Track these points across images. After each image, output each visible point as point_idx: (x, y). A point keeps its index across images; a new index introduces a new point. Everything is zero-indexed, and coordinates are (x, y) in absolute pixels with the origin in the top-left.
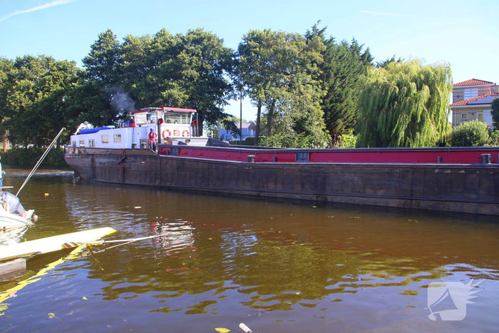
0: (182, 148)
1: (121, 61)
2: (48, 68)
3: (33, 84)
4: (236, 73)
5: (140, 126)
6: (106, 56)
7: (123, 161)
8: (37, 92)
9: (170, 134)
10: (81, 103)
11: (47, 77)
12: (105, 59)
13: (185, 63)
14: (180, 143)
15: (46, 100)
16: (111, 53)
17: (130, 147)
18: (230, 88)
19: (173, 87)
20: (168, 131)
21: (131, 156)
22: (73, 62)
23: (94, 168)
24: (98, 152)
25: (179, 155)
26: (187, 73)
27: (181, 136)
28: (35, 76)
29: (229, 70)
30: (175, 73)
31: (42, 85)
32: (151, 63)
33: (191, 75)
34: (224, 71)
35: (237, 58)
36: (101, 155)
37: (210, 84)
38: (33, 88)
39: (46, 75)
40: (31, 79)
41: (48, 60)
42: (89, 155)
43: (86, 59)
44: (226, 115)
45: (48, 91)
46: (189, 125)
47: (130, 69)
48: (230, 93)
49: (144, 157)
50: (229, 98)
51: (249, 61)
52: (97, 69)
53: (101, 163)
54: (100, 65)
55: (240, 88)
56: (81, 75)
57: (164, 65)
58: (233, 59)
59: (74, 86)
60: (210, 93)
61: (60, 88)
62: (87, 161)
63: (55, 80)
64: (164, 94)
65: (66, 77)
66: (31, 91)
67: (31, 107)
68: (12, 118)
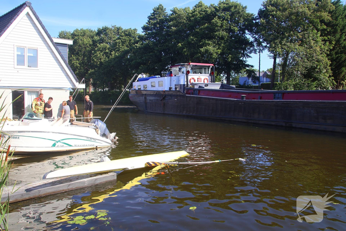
0: (201, 90)
1: (169, 27)
2: (118, 35)
3: (108, 46)
4: (256, 33)
5: (175, 76)
6: (159, 24)
7: (164, 98)
8: (111, 51)
9: (195, 81)
10: (141, 58)
11: (117, 41)
12: (158, 26)
13: (217, 26)
14: (200, 87)
15: (116, 57)
16: (162, 21)
17: (168, 89)
18: (251, 44)
19: (209, 44)
20: (193, 79)
21: (168, 95)
22: (135, 30)
23: (146, 103)
24: (149, 93)
25: (199, 95)
26: (219, 34)
27: (202, 82)
28: (110, 41)
29: (251, 31)
30: (210, 34)
31: (114, 47)
32: (192, 28)
33: (222, 35)
34: (246, 31)
35: (257, 21)
36: (150, 95)
37: (236, 42)
38: (108, 49)
39: (117, 39)
40: (107, 43)
41: (118, 29)
42: (143, 95)
43: (144, 26)
44: (248, 66)
45: (118, 51)
46: (208, 75)
47: (176, 32)
48: (251, 48)
49: (176, 96)
50: (251, 52)
51: (268, 22)
52: (153, 33)
53: (150, 100)
54: (154, 31)
55: (259, 44)
56: (141, 38)
57: (202, 29)
58: (254, 21)
59: (136, 46)
60: (236, 49)
61: (126, 48)
62: (142, 99)
63: (123, 43)
64: (202, 50)
65: (130, 40)
66: (107, 51)
67: (107, 62)
68: (95, 70)
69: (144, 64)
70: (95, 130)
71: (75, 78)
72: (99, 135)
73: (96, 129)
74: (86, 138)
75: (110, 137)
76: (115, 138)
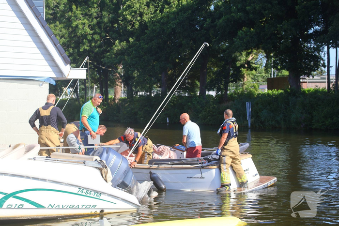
67: (158, 21)
68: (128, 41)
69: (251, 24)
70: (98, 172)
71: (61, 54)
72: (110, 183)
73: (101, 170)
74: (76, 190)
75: (138, 190)
76: (149, 193)
